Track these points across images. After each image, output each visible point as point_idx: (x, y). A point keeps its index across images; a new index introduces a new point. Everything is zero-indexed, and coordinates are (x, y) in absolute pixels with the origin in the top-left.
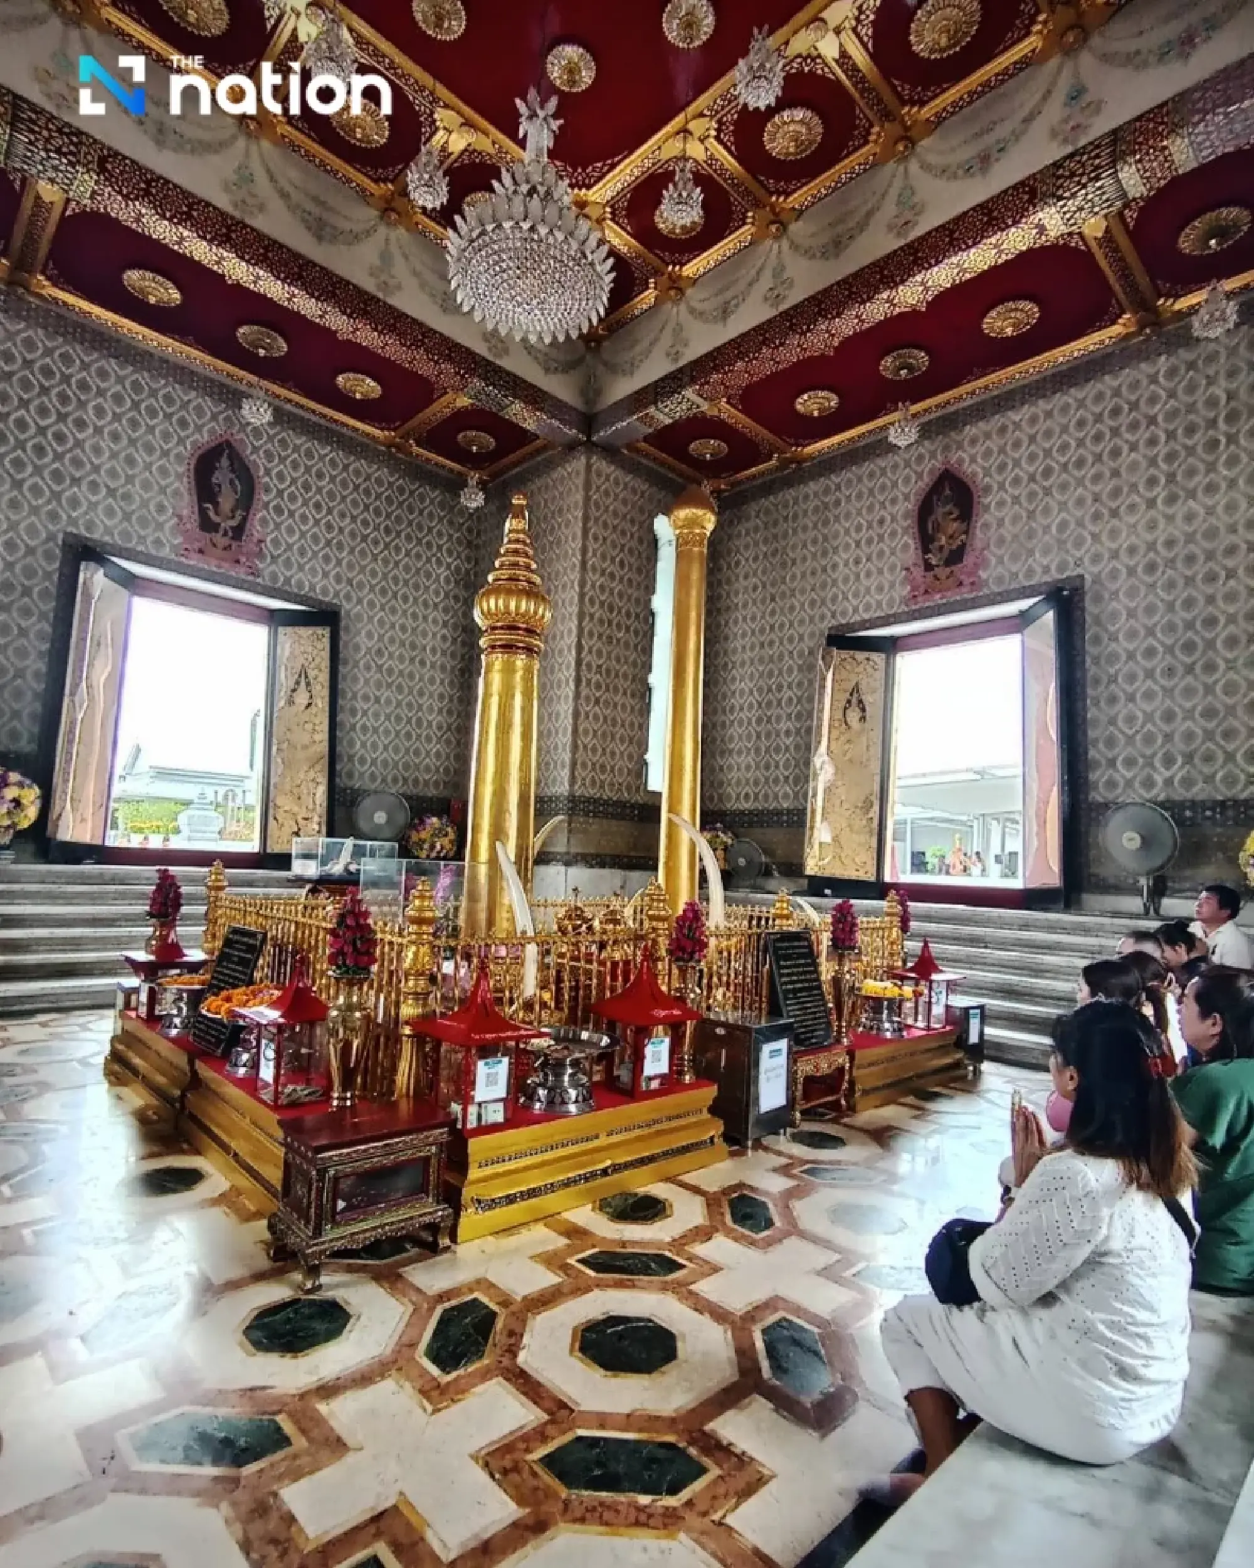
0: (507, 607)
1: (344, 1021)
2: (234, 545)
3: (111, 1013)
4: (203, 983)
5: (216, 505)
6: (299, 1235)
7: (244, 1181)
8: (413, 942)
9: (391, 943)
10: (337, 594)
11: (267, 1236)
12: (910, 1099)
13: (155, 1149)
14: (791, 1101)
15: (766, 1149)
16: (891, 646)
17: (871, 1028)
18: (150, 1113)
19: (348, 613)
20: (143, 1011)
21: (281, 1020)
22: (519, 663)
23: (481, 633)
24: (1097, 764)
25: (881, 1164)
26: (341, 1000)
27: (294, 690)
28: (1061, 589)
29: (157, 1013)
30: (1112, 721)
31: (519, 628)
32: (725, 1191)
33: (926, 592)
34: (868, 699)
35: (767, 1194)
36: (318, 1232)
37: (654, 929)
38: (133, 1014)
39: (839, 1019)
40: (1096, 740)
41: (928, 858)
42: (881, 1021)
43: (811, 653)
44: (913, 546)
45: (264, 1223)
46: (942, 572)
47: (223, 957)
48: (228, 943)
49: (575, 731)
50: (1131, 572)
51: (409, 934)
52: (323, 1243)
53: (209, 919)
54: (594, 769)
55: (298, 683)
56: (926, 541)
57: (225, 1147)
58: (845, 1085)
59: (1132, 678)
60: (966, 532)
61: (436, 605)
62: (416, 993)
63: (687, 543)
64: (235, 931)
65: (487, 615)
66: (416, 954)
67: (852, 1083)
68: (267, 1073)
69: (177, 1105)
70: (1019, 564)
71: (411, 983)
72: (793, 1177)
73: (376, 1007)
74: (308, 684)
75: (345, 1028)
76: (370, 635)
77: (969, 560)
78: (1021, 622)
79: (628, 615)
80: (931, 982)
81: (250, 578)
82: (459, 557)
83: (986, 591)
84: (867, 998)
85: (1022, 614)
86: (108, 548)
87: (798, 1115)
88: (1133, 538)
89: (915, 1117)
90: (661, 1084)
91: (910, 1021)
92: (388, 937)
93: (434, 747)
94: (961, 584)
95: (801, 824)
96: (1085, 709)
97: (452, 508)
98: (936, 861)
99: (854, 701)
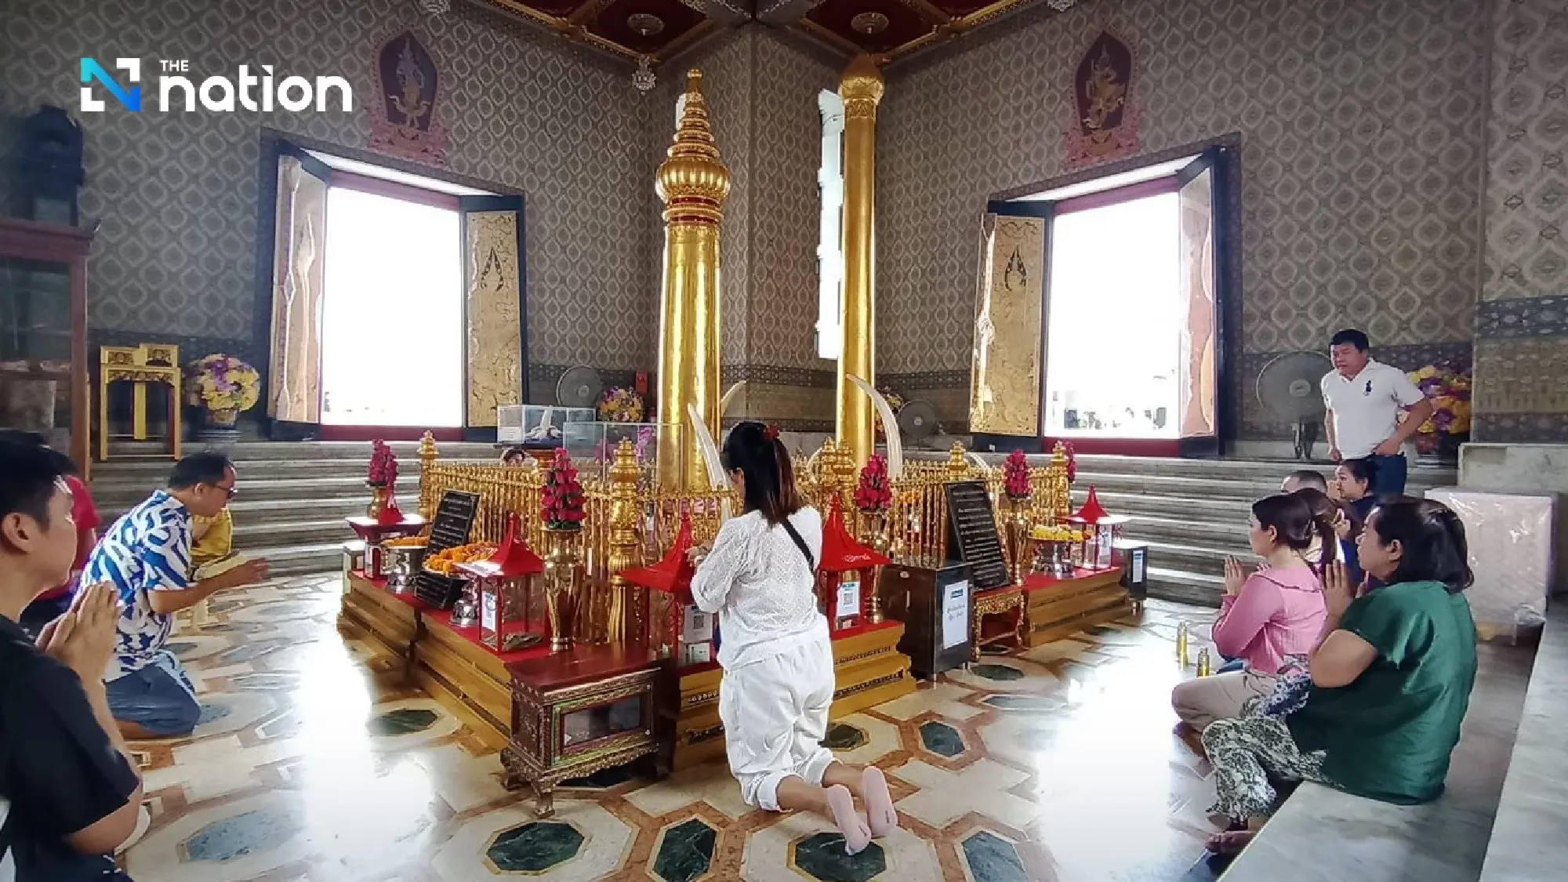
0: (688, 180)
1: (558, 572)
2: (421, 134)
3: (340, 574)
4: (423, 543)
5: (402, 95)
6: (530, 766)
7: (476, 720)
8: (618, 499)
9: (597, 500)
10: (520, 179)
11: (501, 768)
12: (1081, 634)
13: (391, 694)
14: (972, 637)
15: (950, 681)
16: (1051, 210)
17: (1043, 570)
18: (383, 662)
19: (531, 197)
20: (369, 571)
21: (500, 573)
22: (701, 234)
23: (663, 207)
24: (1251, 317)
25: (1057, 693)
26: (556, 552)
27: (485, 273)
28: (1219, 147)
29: (382, 572)
30: (1267, 274)
31: (699, 200)
32: (916, 720)
33: (1085, 156)
34: (1028, 263)
35: (955, 721)
36: (548, 762)
37: (840, 482)
38: (360, 574)
39: (1013, 562)
40: (1250, 294)
41: (1079, 416)
42: (1052, 563)
43: (973, 218)
44: (1071, 111)
45: (498, 756)
46: (1099, 135)
47: (440, 518)
48: (443, 505)
49: (750, 303)
50: (1288, 126)
51: (614, 490)
52: (554, 772)
53: (422, 487)
54: (768, 338)
55: (488, 266)
56: (1084, 106)
57: (455, 690)
58: (1020, 622)
59: (1287, 231)
60: (1124, 95)
61: (614, 187)
62: (623, 546)
63: (855, 113)
64: (450, 495)
65: (670, 187)
66: (622, 509)
67: (1026, 621)
68: (489, 622)
69: (407, 655)
70: (1177, 123)
71: (618, 536)
72: (979, 705)
73: (586, 560)
74: (498, 266)
75: (560, 579)
76: (553, 219)
77: (1126, 121)
78: (1176, 182)
79: (797, 190)
80: (1098, 527)
81: (438, 166)
82: (633, 140)
83: (1143, 152)
84: (1038, 542)
85: (1179, 173)
86: (304, 142)
87: (978, 650)
88: (1290, 92)
89: (1086, 650)
90: (853, 624)
91: (1077, 563)
92: (595, 495)
93: (618, 324)
94: (1119, 146)
95: (966, 385)
96: (1240, 264)
97: (624, 91)
98: (1087, 418)
99: (1015, 265)
